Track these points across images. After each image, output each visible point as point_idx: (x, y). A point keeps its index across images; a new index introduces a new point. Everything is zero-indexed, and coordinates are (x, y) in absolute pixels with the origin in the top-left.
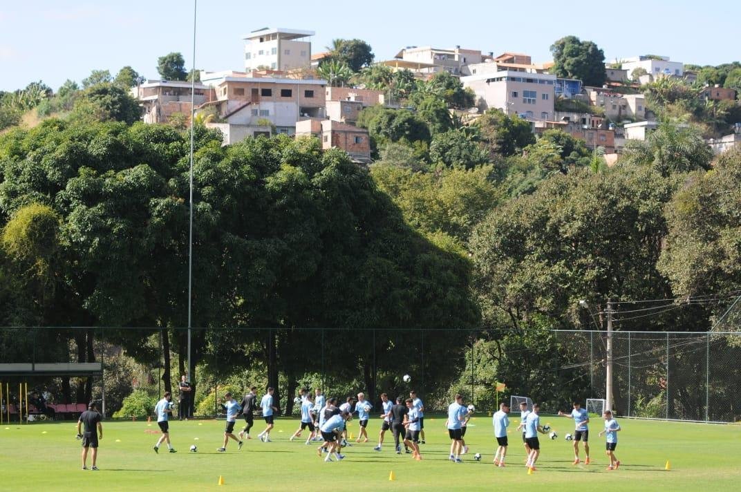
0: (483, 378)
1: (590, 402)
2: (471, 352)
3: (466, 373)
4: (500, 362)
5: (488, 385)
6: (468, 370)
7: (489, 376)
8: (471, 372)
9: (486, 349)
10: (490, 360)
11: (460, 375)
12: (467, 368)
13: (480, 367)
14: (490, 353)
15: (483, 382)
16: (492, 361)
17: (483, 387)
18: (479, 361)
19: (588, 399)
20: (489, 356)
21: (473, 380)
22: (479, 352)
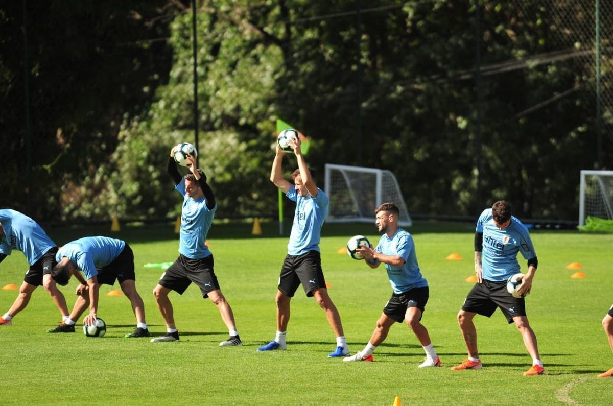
0: (229, 108)
1: (590, 183)
2: (187, 19)
3: (172, 90)
4: (287, 52)
5: (247, 132)
6: (180, 80)
7: (248, 99)
8: (189, 88)
9: (238, 10)
10: (253, 44)
11: (152, 98)
12: (175, 73)
13: (218, 67)
14: (254, 22)
15: (230, 122)
16: (260, 48)
17: (231, 138)
18: (215, 50)
19: (584, 173)
20: (248, 31)
21: (196, 113)
22: (214, 18)
